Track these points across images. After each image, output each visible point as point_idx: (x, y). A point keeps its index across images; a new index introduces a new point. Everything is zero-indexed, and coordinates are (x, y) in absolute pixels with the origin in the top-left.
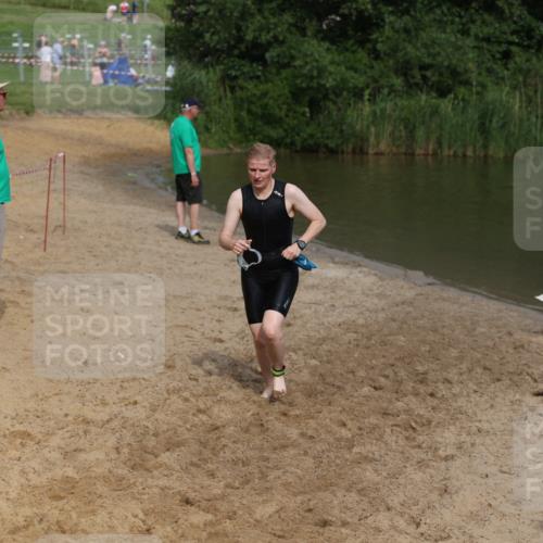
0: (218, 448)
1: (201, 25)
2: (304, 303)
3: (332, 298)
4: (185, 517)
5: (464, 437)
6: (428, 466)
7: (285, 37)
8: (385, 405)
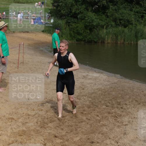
0: (64, 122)
1: (61, 8)
2: (88, 83)
3: (95, 82)
4: (55, 141)
5: (130, 119)
6: (120, 127)
7: (83, 12)
8: (109, 111)
